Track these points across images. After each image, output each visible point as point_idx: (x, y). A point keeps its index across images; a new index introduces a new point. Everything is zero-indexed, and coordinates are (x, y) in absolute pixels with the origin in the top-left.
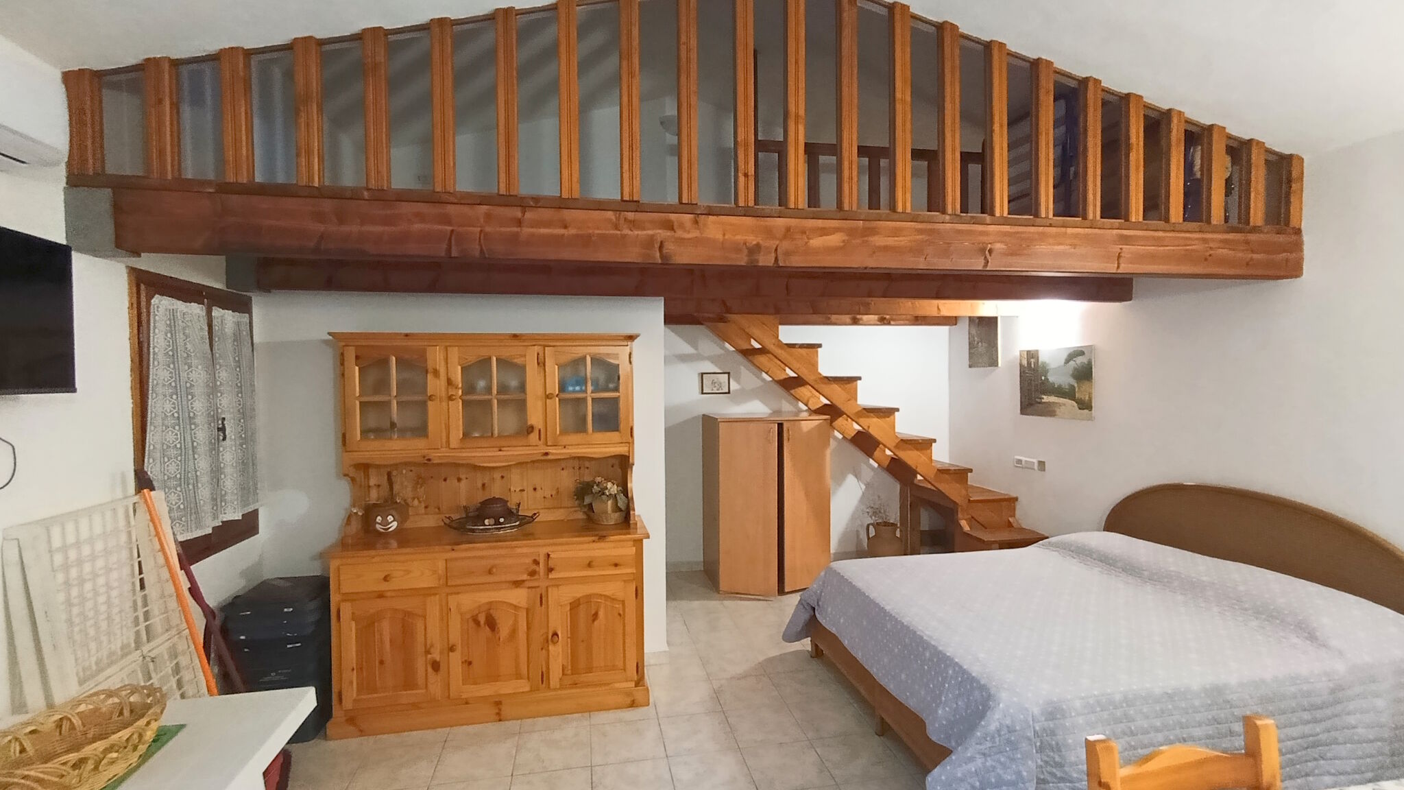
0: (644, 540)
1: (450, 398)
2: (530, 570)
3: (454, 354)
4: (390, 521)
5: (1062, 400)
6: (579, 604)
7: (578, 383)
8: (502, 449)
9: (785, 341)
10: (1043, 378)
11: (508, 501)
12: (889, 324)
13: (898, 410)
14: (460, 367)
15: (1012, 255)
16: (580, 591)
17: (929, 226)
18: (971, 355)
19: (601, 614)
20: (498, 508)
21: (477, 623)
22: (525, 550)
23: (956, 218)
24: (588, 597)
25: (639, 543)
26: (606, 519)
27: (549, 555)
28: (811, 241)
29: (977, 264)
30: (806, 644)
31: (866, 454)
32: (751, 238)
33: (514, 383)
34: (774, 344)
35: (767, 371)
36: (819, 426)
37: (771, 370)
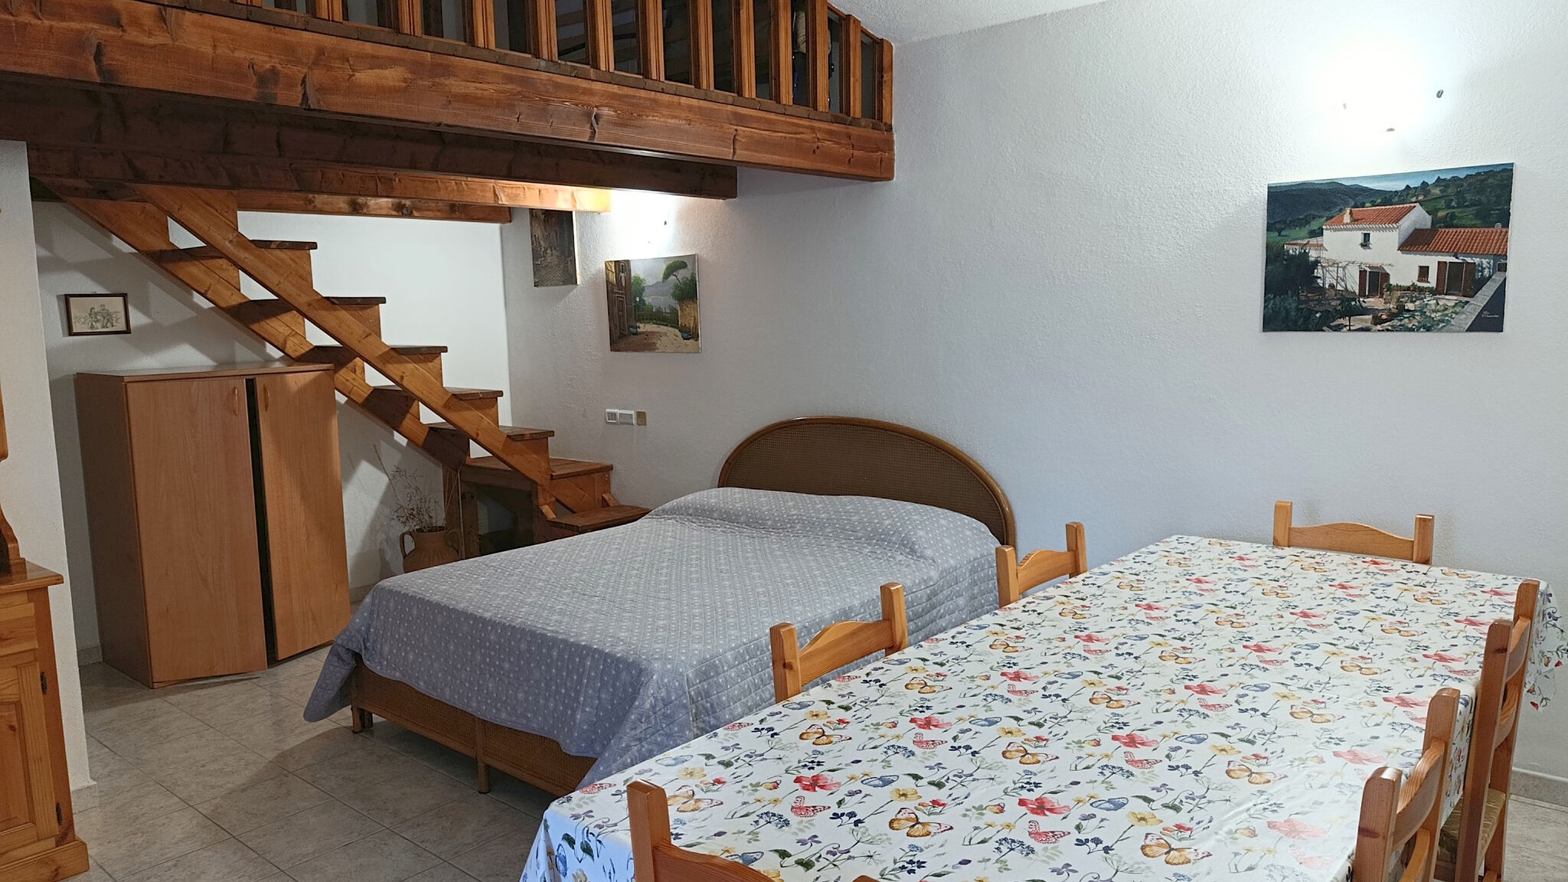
5: (663, 329)
9: (250, 237)
10: (638, 299)
12: (410, 215)
13: (445, 349)
15: (621, 125)
17: (519, 73)
18: (537, 269)
23: (553, 67)
25: (40, 596)
28: (357, 75)
29: (579, 133)
30: (345, 716)
31: (387, 422)
32: (261, 58)
34: (230, 242)
35: (203, 292)
36: (315, 380)
37: (212, 288)
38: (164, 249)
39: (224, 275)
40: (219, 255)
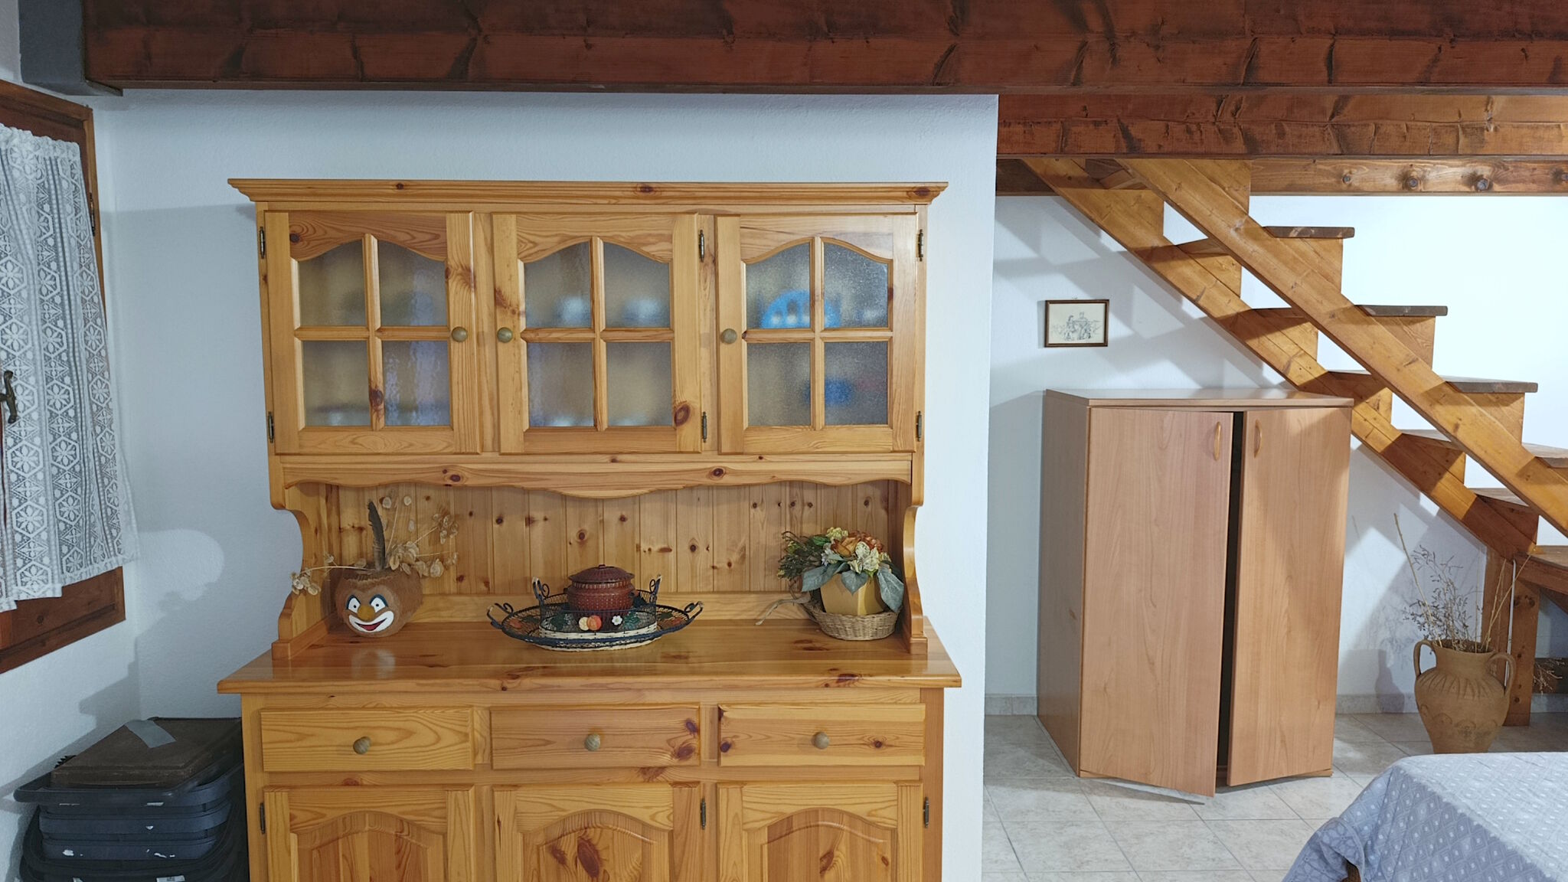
0: (946, 690)
1: (500, 336)
2: (679, 743)
3: (509, 228)
4: (377, 609)
6: (790, 832)
7: (792, 308)
8: (620, 457)
9: (1264, 222)
11: (632, 576)
13: (1532, 388)
14: (521, 265)
16: (792, 800)
19: (841, 856)
20: (609, 592)
21: (559, 856)
22: (665, 697)
24: (812, 816)
25: (933, 697)
26: (853, 627)
27: (720, 712)
33: (646, 307)
34: (1237, 230)
35: (1194, 297)
36: (1326, 422)
37: (1205, 293)
38: (1156, 245)
39: (1223, 277)
40: (1222, 251)
